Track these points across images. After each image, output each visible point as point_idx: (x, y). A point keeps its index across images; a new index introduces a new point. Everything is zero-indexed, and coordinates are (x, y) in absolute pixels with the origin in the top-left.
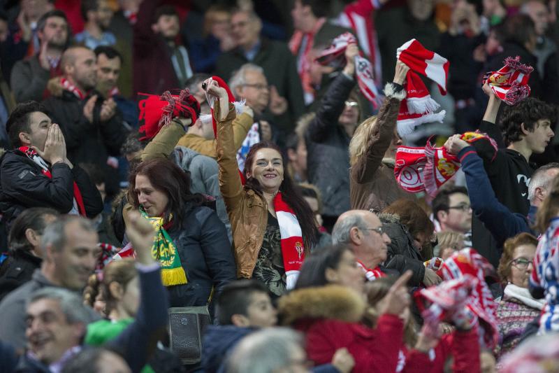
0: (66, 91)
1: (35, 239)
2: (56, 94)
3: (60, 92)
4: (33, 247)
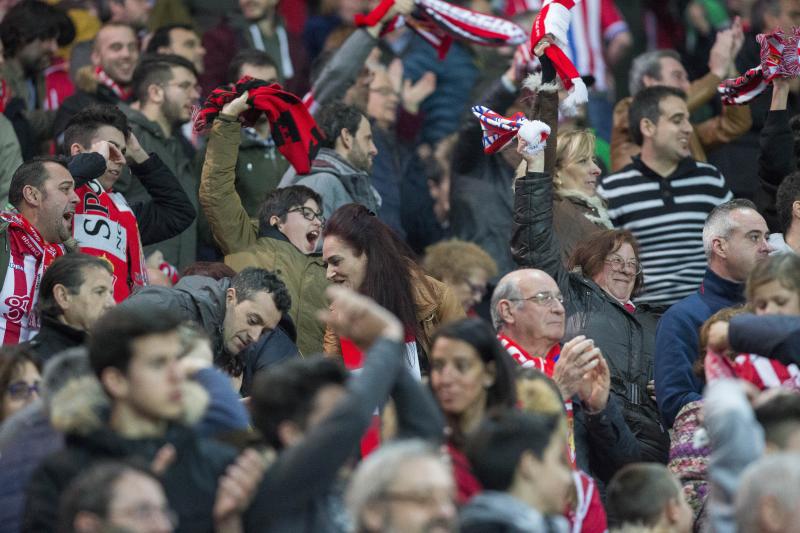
0: (102, 86)
1: (65, 299)
2: (88, 89)
3: (94, 86)
4: (62, 311)
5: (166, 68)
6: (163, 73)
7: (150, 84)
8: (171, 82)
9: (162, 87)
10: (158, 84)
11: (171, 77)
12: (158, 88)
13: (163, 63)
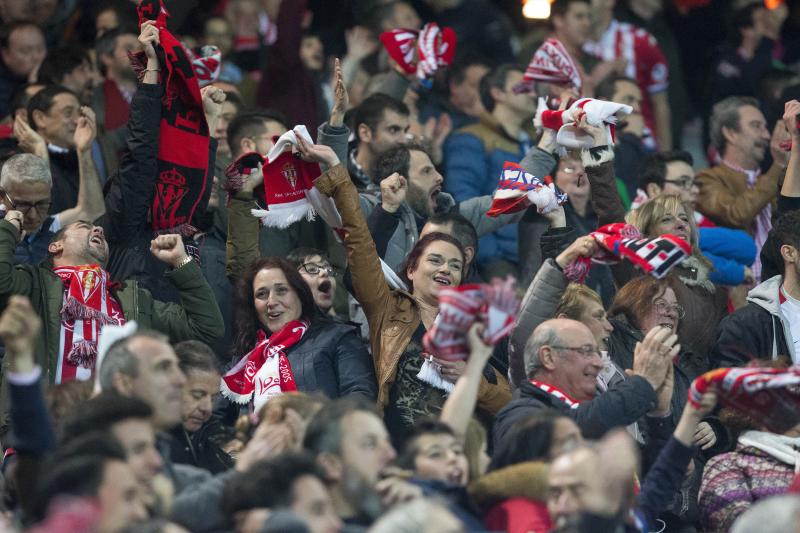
5: (260, 122)
6: (256, 127)
7: (243, 137)
8: (264, 136)
9: (255, 142)
10: (250, 138)
11: (265, 131)
12: (250, 141)
13: (257, 118)
